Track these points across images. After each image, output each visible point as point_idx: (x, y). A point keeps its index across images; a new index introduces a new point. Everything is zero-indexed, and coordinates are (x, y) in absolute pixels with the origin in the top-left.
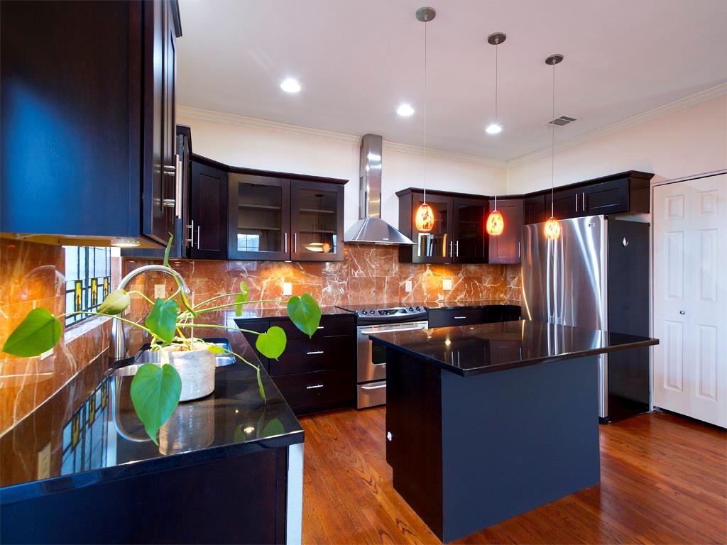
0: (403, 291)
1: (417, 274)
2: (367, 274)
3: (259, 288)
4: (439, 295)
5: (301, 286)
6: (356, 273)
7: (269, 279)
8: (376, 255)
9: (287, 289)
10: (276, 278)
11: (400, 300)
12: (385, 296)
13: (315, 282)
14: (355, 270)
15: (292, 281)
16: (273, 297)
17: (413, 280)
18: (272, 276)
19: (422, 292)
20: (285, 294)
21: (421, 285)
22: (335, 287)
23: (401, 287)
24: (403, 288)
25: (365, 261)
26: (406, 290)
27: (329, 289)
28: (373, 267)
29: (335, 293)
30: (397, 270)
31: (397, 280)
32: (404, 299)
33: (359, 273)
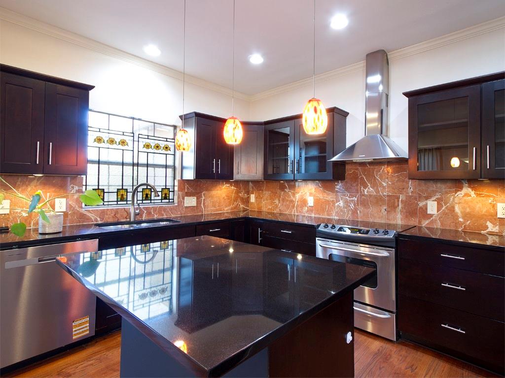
0: (424, 213)
1: (447, 193)
2: (378, 192)
3: (294, 200)
4: (489, 224)
5: (320, 199)
6: (366, 191)
7: (300, 194)
9: (311, 202)
10: (304, 193)
11: (420, 222)
12: (399, 216)
13: (330, 197)
14: (366, 186)
15: (314, 195)
16: (302, 207)
17: (439, 202)
18: (301, 191)
19: (456, 217)
20: (309, 205)
21: (453, 207)
22: (346, 202)
23: (421, 208)
24: (424, 210)
25: (375, 179)
26: (429, 212)
27: (341, 203)
28: (385, 184)
29: (346, 208)
30: (415, 188)
31: (416, 199)
32: (425, 223)
33: (369, 190)
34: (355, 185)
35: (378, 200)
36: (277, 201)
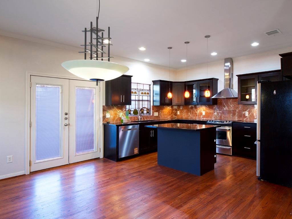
0: (244, 116)
1: (251, 109)
2: (229, 109)
3: (197, 113)
5: (207, 112)
6: (225, 108)
8: (233, 102)
9: (204, 113)
11: (243, 119)
12: (236, 117)
13: (211, 111)
15: (205, 111)
16: (200, 116)
17: (249, 112)
18: (200, 109)
19: (254, 117)
20: (203, 115)
21: (253, 114)
22: (218, 113)
24: (244, 115)
25: (228, 104)
26: (246, 115)
27: (216, 114)
28: (232, 106)
29: (218, 115)
30: (241, 107)
31: (242, 111)
32: (245, 119)
33: (226, 108)
34: (221, 106)
35: (229, 112)
36: (189, 114)
